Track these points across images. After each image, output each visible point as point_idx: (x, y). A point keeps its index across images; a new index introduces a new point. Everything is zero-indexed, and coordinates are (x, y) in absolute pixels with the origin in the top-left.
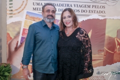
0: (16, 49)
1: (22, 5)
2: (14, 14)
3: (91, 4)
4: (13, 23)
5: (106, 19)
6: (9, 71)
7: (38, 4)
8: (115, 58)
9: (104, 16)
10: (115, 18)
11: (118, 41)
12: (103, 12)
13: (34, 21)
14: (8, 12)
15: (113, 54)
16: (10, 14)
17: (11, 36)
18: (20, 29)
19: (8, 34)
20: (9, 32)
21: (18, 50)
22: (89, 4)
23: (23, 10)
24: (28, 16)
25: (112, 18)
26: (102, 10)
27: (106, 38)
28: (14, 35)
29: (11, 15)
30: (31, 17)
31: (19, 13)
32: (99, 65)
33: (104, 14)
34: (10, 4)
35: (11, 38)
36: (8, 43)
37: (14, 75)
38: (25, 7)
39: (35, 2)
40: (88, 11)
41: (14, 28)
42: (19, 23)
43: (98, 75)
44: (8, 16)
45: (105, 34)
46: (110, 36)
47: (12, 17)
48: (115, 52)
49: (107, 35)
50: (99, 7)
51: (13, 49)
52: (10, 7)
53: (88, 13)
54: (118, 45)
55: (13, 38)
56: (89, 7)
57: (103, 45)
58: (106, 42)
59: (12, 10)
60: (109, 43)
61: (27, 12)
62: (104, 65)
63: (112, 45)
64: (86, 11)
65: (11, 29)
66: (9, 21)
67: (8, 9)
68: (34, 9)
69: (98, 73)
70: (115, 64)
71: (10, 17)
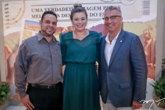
1: (19, 13)
3: (102, 6)
4: (10, 34)
5: (123, 23)
7: (38, 10)
10: (135, 20)
13: (34, 30)
14: (5, 22)
16: (7, 24)
18: (19, 41)
19: (6, 48)
20: (7, 46)
22: (99, 6)
23: (21, 18)
24: (27, 26)
25: (130, 21)
28: (13, 49)
30: (30, 27)
31: (16, 22)
34: (7, 13)
35: (9, 52)
36: (7, 58)
38: (22, 15)
39: (33, 7)
40: (99, 15)
41: (12, 40)
42: (17, 34)
44: (5, 26)
47: (9, 27)
52: (6, 16)
55: (11, 51)
56: (100, 8)
59: (8, 20)
61: (26, 21)
64: (95, 14)
65: (9, 42)
66: (6, 32)
67: (5, 18)
68: (33, 17)
71: (7, 28)
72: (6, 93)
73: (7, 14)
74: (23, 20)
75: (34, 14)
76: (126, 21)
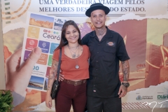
0: (19, 68)
1: (23, 5)
2: (13, 18)
4: (11, 31)
5: (146, 19)
6: (9, 101)
7: (47, 2)
8: (162, 75)
9: (144, 15)
10: (160, 17)
11: (165, 51)
12: (142, 9)
13: (42, 26)
14: (4, 16)
15: (159, 69)
16: (7, 18)
17: (10, 51)
18: (23, 39)
19: (6, 48)
21: (22, 70)
23: (25, 11)
24: (33, 21)
25: (154, 17)
26: (139, 6)
27: (148, 47)
28: (15, 49)
29: (9, 20)
30: (37, 22)
31: (19, 16)
32: (139, 87)
33: (144, 13)
34: (7, 4)
35: (10, 53)
36: (6, 61)
37: (17, 106)
38: (27, 8)
40: (120, 9)
41: (13, 39)
42: (21, 31)
43: (139, 101)
44: (4, 21)
45: (145, 41)
46: (153, 44)
47: (10, 22)
48: (162, 67)
49: (148, 42)
50: (135, 2)
51: (14, 69)
52: (6, 9)
53: (119, 12)
54: (165, 56)
55: (13, 52)
56: (121, 2)
57: (144, 58)
58: (148, 53)
59: (9, 13)
60: (153, 55)
61: (32, 14)
62: (147, 86)
63: (157, 57)
64: (116, 9)
65: (9, 40)
66: (6, 29)
67: (4, 11)
68: (42, 10)
69: (139, 98)
70: (162, 84)
71: (7, 23)
72: (9, 104)
73: (7, 6)
74: (28, 14)
75: (42, 6)
76: (150, 17)
